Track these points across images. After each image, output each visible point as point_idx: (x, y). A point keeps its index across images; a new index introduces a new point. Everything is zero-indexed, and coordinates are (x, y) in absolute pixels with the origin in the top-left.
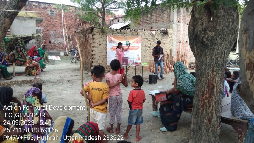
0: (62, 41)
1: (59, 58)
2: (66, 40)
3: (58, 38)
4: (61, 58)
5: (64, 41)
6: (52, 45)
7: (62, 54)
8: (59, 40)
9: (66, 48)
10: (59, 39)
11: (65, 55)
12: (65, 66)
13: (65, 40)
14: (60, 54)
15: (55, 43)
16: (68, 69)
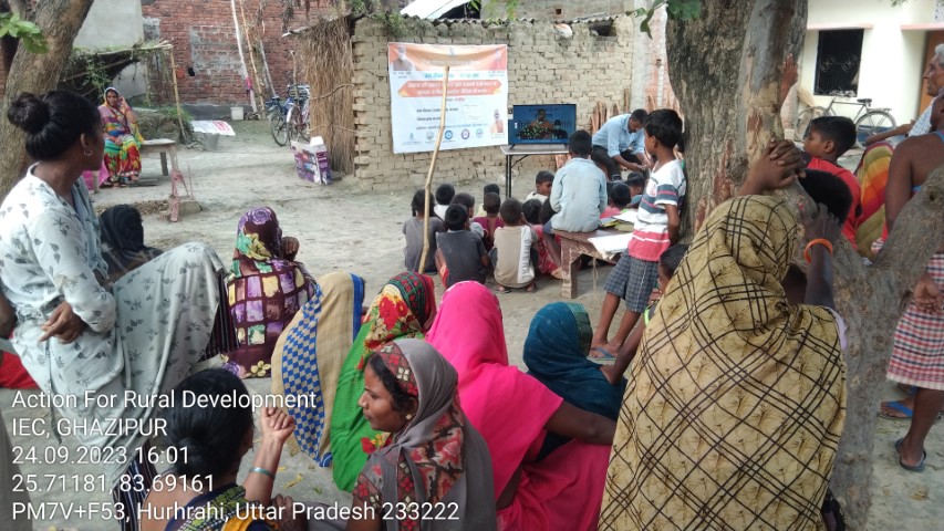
0: (232, 67)
1: (230, 127)
2: (247, 60)
3: (217, 55)
4: (235, 129)
5: (239, 66)
6: (198, 81)
7: (237, 113)
8: (224, 62)
9: (248, 92)
10: (222, 59)
11: (249, 115)
12: (256, 156)
13: (242, 61)
14: (230, 112)
15: (209, 72)
16: (269, 165)
